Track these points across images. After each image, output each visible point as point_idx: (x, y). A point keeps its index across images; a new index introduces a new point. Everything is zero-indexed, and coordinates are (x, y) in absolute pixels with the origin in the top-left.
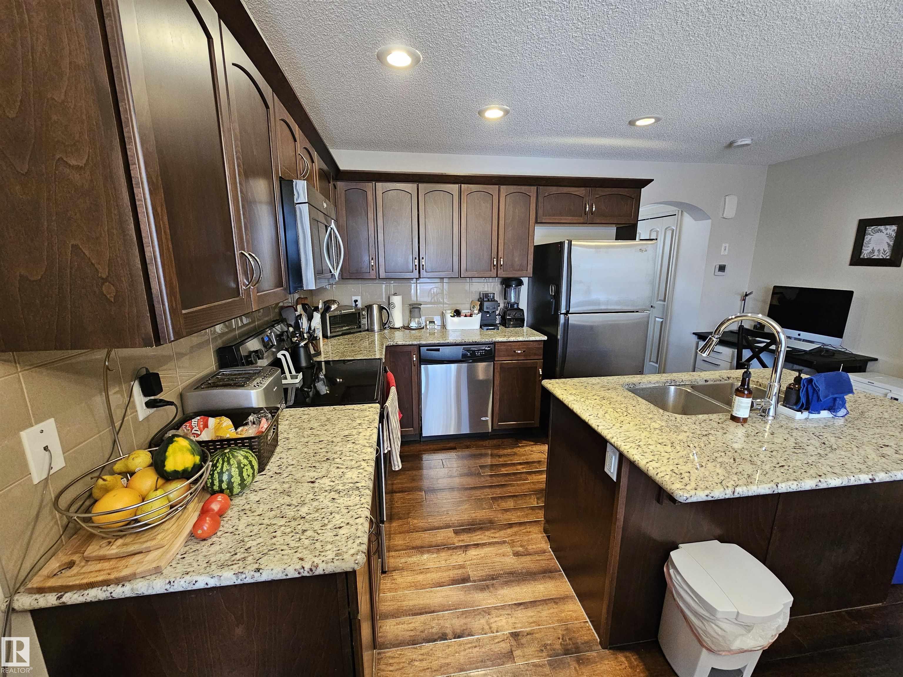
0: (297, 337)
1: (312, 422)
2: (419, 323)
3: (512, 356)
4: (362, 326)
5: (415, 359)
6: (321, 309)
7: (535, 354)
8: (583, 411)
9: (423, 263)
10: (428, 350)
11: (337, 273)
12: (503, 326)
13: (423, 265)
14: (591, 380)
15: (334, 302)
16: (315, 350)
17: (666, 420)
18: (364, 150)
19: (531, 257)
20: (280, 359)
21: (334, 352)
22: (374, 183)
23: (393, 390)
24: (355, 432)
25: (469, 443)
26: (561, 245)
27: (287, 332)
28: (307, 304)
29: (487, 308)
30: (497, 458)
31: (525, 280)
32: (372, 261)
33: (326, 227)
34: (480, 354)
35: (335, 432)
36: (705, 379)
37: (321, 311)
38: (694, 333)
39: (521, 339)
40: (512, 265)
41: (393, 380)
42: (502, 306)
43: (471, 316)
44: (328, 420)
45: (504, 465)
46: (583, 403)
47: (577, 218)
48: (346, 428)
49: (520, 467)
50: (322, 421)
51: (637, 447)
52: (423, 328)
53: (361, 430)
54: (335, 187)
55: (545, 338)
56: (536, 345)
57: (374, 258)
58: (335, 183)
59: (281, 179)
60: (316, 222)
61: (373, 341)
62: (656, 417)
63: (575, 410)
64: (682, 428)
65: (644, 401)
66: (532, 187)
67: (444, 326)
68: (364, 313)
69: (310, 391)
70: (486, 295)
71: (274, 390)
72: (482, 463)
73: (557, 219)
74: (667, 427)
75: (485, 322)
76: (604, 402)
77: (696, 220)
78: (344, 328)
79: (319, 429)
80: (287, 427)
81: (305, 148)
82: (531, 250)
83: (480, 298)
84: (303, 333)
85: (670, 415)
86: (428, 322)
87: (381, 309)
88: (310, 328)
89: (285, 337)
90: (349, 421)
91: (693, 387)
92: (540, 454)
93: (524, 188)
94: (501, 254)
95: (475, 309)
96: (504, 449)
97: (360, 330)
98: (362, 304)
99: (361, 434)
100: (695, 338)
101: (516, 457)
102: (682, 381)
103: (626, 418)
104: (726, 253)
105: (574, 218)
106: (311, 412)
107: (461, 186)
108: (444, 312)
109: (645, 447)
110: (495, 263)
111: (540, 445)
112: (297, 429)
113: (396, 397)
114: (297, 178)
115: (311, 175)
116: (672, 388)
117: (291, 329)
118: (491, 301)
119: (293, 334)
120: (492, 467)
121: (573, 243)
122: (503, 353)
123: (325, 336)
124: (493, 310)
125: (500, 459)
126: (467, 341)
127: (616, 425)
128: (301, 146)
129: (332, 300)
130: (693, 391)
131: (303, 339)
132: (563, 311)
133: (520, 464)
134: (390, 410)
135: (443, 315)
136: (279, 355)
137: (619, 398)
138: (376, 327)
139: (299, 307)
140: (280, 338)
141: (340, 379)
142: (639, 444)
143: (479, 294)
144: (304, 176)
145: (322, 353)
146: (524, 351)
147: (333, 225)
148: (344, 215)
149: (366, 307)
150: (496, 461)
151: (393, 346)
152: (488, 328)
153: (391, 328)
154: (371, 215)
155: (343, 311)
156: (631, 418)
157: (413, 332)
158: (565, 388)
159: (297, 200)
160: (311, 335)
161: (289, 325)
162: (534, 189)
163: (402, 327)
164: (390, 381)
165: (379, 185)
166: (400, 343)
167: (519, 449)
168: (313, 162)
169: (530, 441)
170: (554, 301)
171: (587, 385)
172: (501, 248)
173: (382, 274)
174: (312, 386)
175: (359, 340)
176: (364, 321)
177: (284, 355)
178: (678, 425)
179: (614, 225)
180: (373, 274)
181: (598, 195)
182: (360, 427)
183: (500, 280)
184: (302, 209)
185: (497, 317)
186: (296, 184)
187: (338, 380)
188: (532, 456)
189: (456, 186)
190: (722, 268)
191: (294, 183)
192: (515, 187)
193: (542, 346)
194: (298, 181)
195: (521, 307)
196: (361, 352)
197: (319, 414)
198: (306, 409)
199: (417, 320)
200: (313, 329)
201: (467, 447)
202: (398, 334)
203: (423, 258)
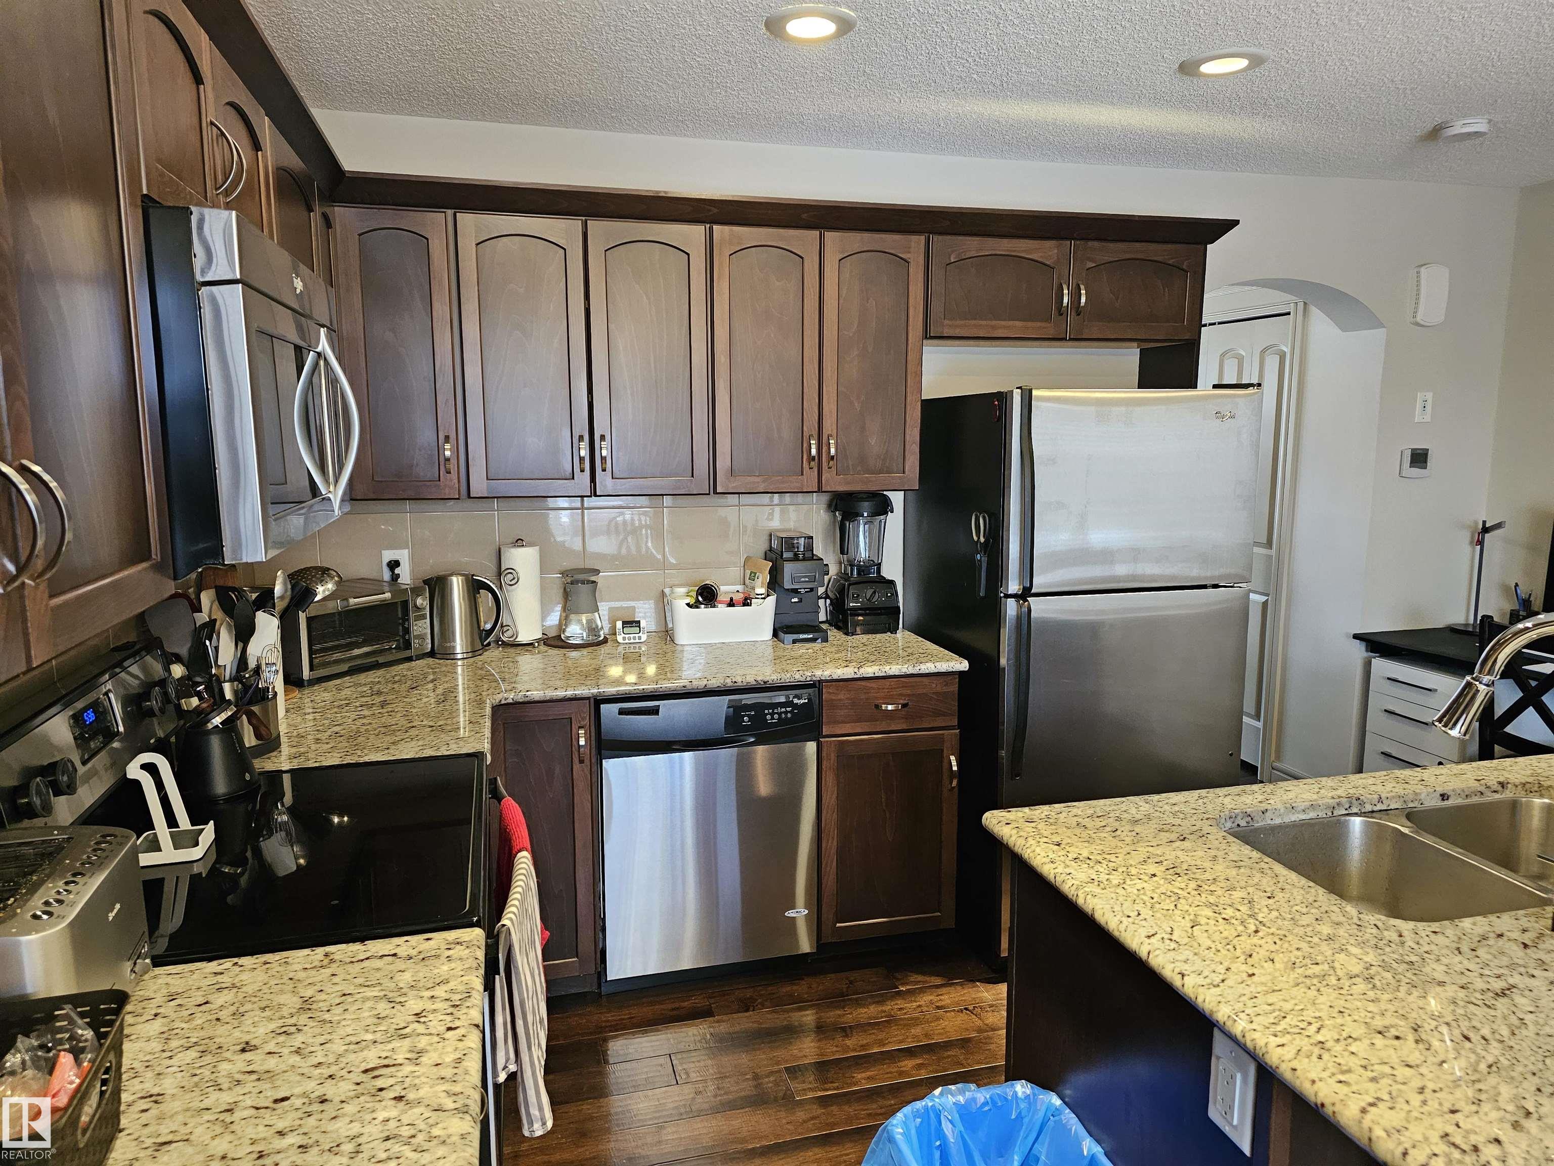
0: (199, 695)
1: (248, 1021)
2: (593, 630)
3: (872, 719)
4: (415, 643)
5: (582, 742)
6: (282, 598)
7: (938, 714)
8: (1125, 920)
9: (604, 453)
10: (622, 712)
11: (336, 493)
12: (838, 628)
13: (603, 459)
14: (1124, 807)
15: (323, 573)
16: (258, 736)
17: (1373, 942)
18: (417, 115)
19: (914, 434)
20: (137, 784)
21: (324, 736)
22: (450, 212)
23: (524, 862)
24: (401, 1050)
25: (749, 993)
26: (1001, 399)
27: (162, 683)
28: (234, 589)
29: (793, 580)
30: (839, 1039)
31: (897, 499)
32: (447, 446)
33: (300, 353)
34: (780, 718)
35: (331, 1059)
36: (1440, 790)
37: (280, 605)
38: (1356, 637)
39: (894, 669)
40: (862, 459)
41: (521, 832)
42: (833, 570)
43: (746, 602)
44: (306, 1005)
45: (863, 1061)
46: (1120, 891)
47: (1039, 324)
48: (369, 1037)
49: (908, 1064)
50: (285, 1012)
51: (1317, 1051)
52: (605, 641)
53: (423, 1042)
54: (328, 222)
55: (963, 665)
56: (936, 686)
57: (453, 436)
58: (328, 210)
59: (148, 205)
60: (266, 341)
61: (451, 691)
62: (1341, 932)
63: (1099, 917)
64: (1427, 970)
65: (1293, 876)
66: (914, 238)
67: (667, 634)
68: (419, 601)
69: (242, 874)
70: (789, 543)
71: (111, 916)
72: (797, 1058)
73: (982, 326)
74: (1385, 966)
75: (788, 620)
76: (1180, 882)
77: (1344, 329)
78: (357, 652)
79: (271, 1047)
80: (156, 1046)
81: (231, 104)
82: (915, 415)
83: (771, 549)
84: (220, 682)
85: (1380, 924)
86: (619, 624)
87: (475, 587)
88: (242, 662)
89: (154, 704)
90: (383, 1008)
91: (1411, 816)
92: (963, 1016)
93: (890, 241)
94: (829, 425)
95: (758, 582)
96: (858, 1003)
97: (407, 654)
98: (412, 571)
99: (424, 1059)
100: (1359, 651)
101: (894, 1030)
102: (1380, 800)
103: (1255, 940)
104: (1428, 418)
105: (1030, 324)
106: (244, 976)
107: (711, 229)
108: (667, 591)
109: (1339, 1048)
110: (814, 452)
111: (961, 984)
112: (193, 1054)
113: (533, 885)
114: (205, 201)
115: (251, 189)
116: (1357, 823)
117: (178, 671)
118: (804, 559)
119: (186, 687)
120: (823, 1067)
121: (1034, 393)
122: (842, 712)
123: (293, 680)
124: (810, 585)
125: (848, 1042)
126: (739, 679)
127: (1234, 967)
128: (217, 98)
129: (315, 568)
130: (1417, 832)
131: (220, 702)
132: (1014, 587)
133: (910, 1052)
134: (515, 938)
135: (663, 604)
136: (134, 771)
137: (1220, 868)
138: (459, 645)
139: (207, 598)
140: (140, 707)
141: (341, 815)
142: (1320, 1038)
143: (767, 538)
144: (227, 193)
145: (283, 739)
146: (904, 706)
147: (324, 345)
148: (358, 305)
149: (426, 582)
150: (833, 1050)
151: (516, 704)
152: (795, 636)
153: (505, 644)
154: (442, 309)
155: (352, 601)
156: (1270, 939)
157: (574, 654)
158: (1057, 839)
159: (203, 272)
160: (246, 688)
161: (171, 658)
162: (917, 242)
163: (538, 641)
164: (512, 827)
165: (467, 220)
166: (536, 695)
167: (900, 1003)
168: (257, 146)
169: (932, 974)
170: (985, 560)
171: (1117, 824)
172: (830, 407)
173: (479, 485)
174: (249, 854)
175: (404, 687)
176: (421, 628)
177: (150, 768)
178: (1413, 958)
179: (1135, 344)
180: (450, 484)
181: (1093, 261)
182: (420, 1028)
183: (825, 498)
184: (220, 301)
185: (821, 602)
186: (201, 221)
187: (336, 820)
188: (943, 1023)
189: (697, 231)
190: (1419, 458)
191: (194, 219)
192: (866, 235)
193: (954, 688)
194: (206, 211)
195: (887, 573)
196: (413, 732)
197: (273, 982)
198: (227, 963)
199: (584, 618)
200: (252, 664)
201: (746, 1006)
202: (528, 663)
203: (603, 438)
